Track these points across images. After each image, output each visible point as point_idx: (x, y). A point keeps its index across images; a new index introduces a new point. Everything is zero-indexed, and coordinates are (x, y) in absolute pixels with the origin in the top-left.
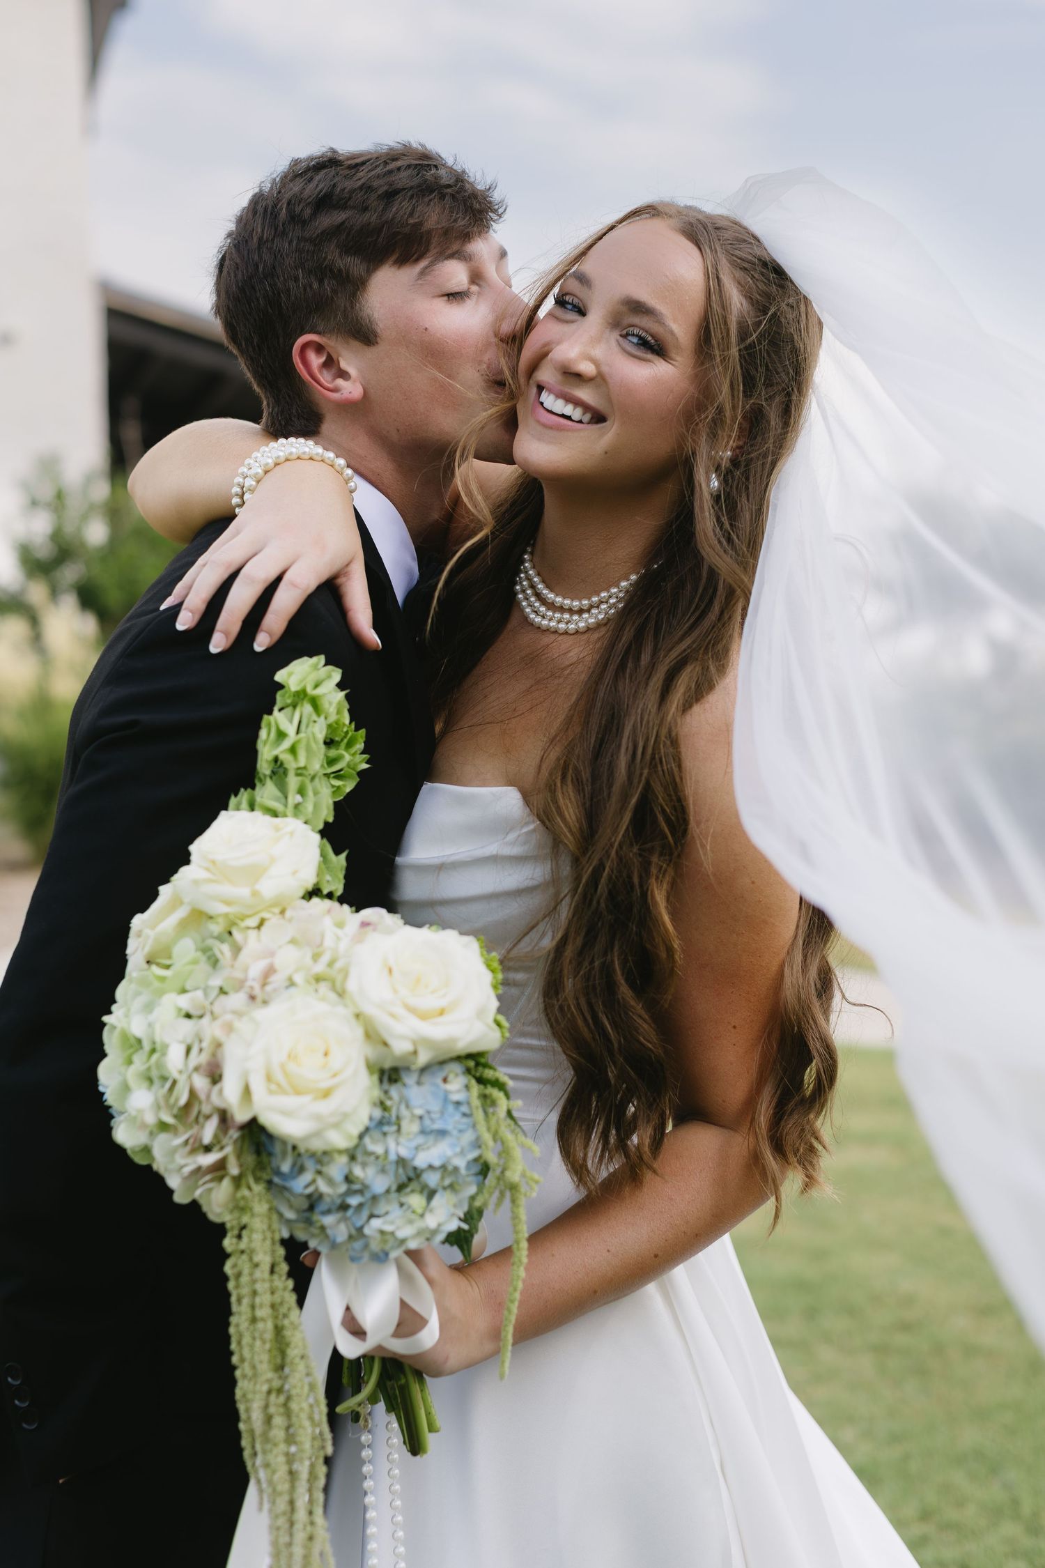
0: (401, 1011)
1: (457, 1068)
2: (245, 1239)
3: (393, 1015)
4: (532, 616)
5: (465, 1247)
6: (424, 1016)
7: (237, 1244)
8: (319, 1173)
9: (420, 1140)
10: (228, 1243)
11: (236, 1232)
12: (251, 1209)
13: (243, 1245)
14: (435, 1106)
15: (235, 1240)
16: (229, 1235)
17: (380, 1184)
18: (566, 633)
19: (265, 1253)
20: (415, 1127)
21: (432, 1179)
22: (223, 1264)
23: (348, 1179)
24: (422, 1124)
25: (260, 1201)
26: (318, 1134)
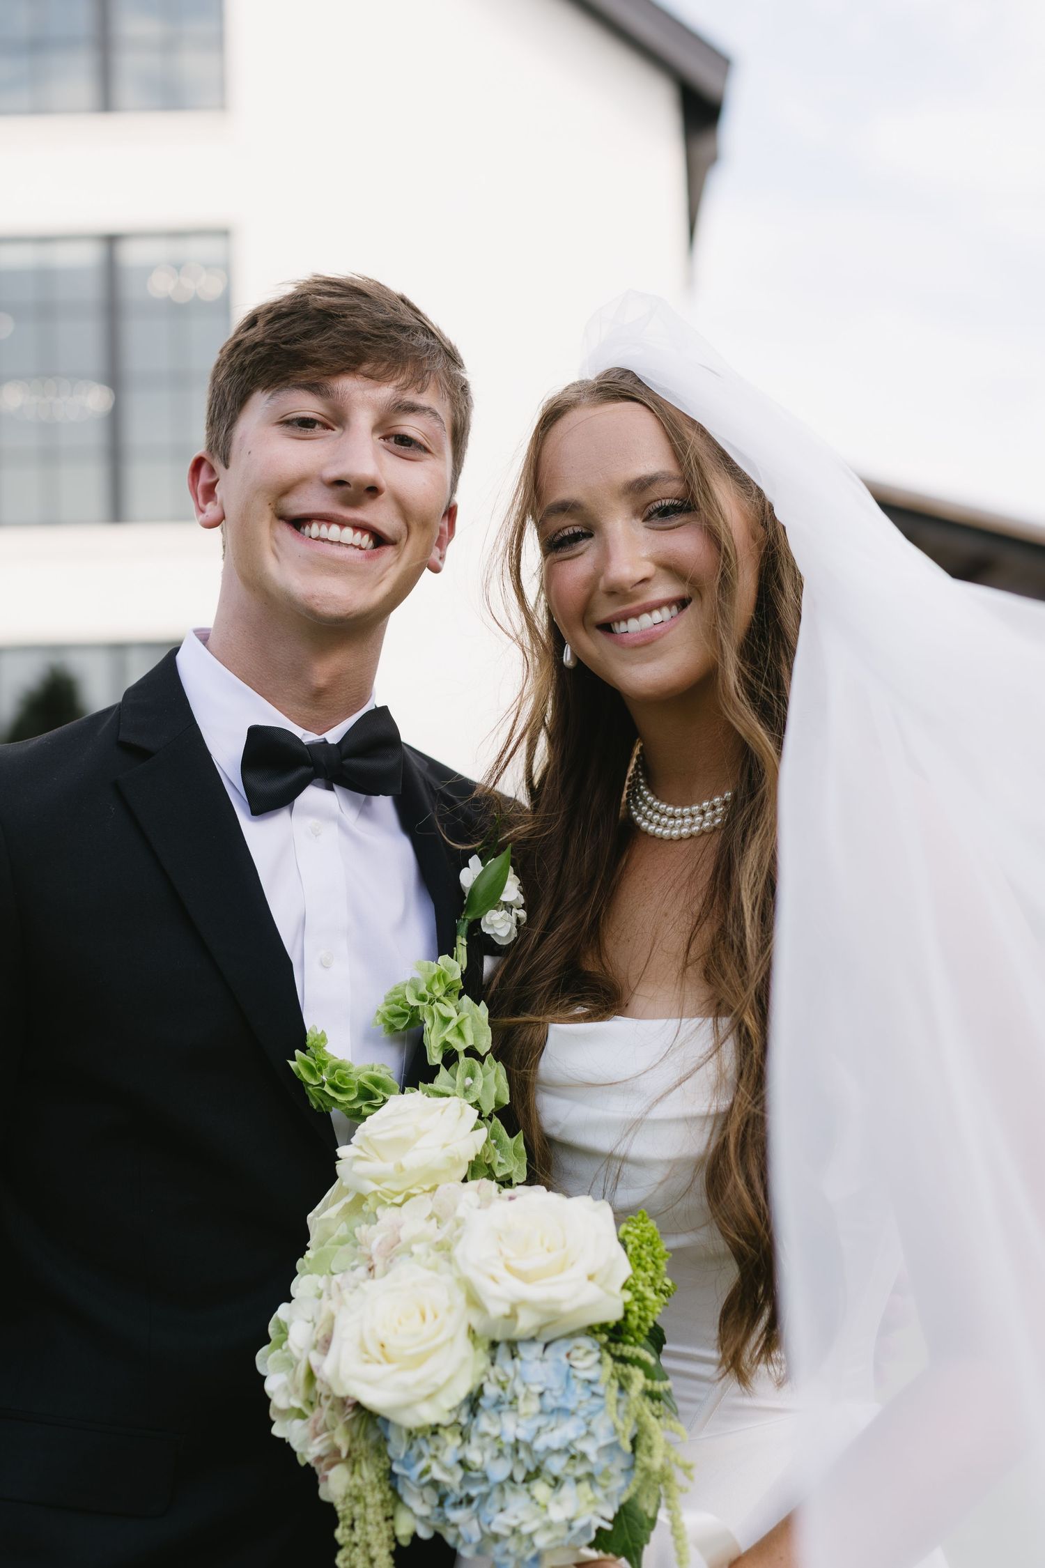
0: (500, 1272)
1: (586, 1343)
2: (358, 1531)
3: (494, 1279)
4: (645, 824)
5: (635, 1559)
6: (524, 1276)
7: (350, 1535)
8: (435, 1457)
9: (541, 1421)
10: (340, 1534)
11: (349, 1522)
12: (364, 1498)
13: (355, 1538)
14: (556, 1383)
15: (347, 1531)
16: (341, 1525)
17: (499, 1471)
18: (681, 839)
19: (381, 1546)
20: (534, 1406)
21: (556, 1465)
22: (335, 1556)
23: (462, 1463)
24: (542, 1404)
25: (373, 1489)
26: (408, 1406)
